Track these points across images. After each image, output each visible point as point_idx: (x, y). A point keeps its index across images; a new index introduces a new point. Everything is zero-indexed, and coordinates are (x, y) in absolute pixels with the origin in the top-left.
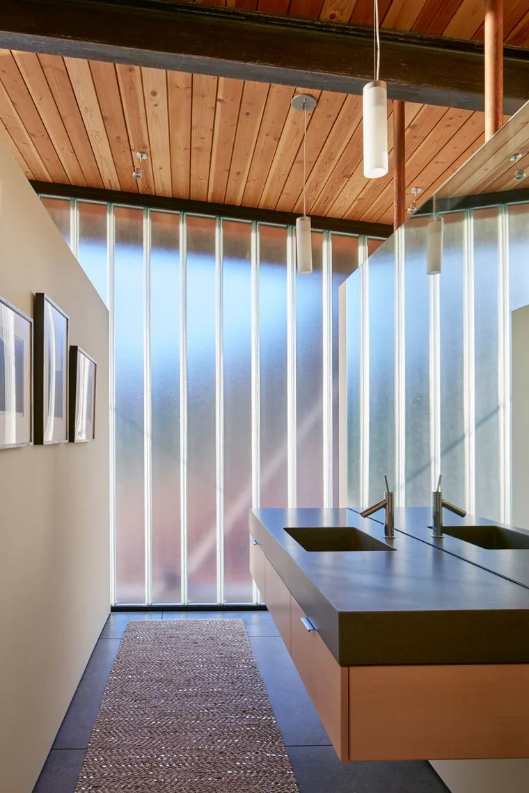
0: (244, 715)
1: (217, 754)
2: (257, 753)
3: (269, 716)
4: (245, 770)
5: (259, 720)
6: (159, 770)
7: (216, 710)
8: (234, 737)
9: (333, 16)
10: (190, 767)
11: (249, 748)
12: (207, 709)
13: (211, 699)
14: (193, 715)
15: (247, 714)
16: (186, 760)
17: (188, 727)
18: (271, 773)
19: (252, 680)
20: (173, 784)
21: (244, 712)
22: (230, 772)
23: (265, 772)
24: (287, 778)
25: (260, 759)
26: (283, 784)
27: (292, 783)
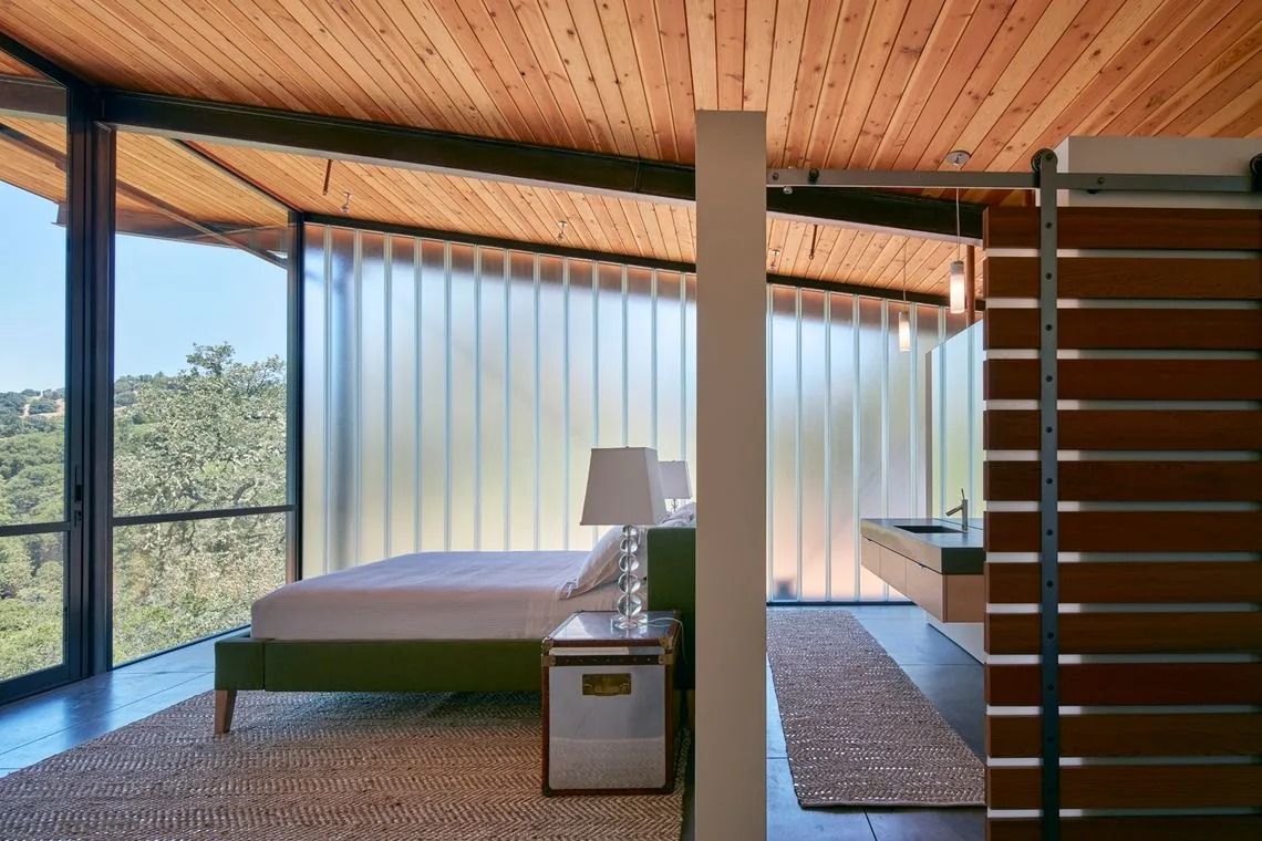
2: (881, 667)
3: (884, 653)
4: (876, 672)
7: (847, 651)
8: (864, 661)
11: (876, 665)
12: (842, 650)
13: (842, 646)
18: (893, 674)
22: (866, 673)
23: (888, 673)
25: (883, 669)
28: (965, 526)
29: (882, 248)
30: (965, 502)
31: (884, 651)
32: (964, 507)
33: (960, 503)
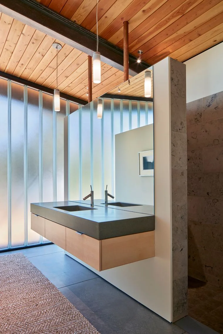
0: (38, 283)
1: (32, 298)
2: (48, 293)
3: (48, 281)
4: (46, 299)
5: (45, 283)
6: (10, 310)
7: (25, 285)
8: (37, 291)
9: (75, 21)
10: (23, 305)
11: (45, 293)
12: (21, 285)
13: (21, 282)
14: (16, 289)
15: (39, 283)
16: (20, 303)
17: (16, 293)
18: (56, 298)
19: (36, 272)
20: (18, 313)
21: (38, 282)
22: (40, 302)
23: (54, 298)
24: (62, 298)
25: (50, 295)
26: (62, 300)
27: (65, 298)
28: (92, 205)
29: (43, 56)
30: (92, 192)
31: (47, 280)
32: (91, 195)
33: (90, 193)
